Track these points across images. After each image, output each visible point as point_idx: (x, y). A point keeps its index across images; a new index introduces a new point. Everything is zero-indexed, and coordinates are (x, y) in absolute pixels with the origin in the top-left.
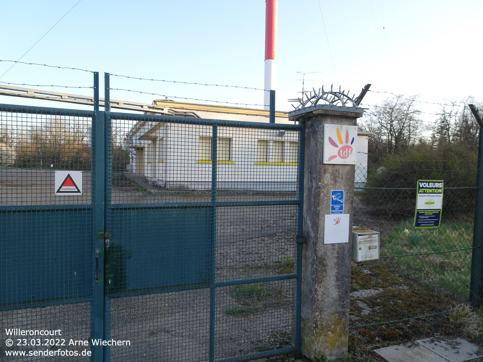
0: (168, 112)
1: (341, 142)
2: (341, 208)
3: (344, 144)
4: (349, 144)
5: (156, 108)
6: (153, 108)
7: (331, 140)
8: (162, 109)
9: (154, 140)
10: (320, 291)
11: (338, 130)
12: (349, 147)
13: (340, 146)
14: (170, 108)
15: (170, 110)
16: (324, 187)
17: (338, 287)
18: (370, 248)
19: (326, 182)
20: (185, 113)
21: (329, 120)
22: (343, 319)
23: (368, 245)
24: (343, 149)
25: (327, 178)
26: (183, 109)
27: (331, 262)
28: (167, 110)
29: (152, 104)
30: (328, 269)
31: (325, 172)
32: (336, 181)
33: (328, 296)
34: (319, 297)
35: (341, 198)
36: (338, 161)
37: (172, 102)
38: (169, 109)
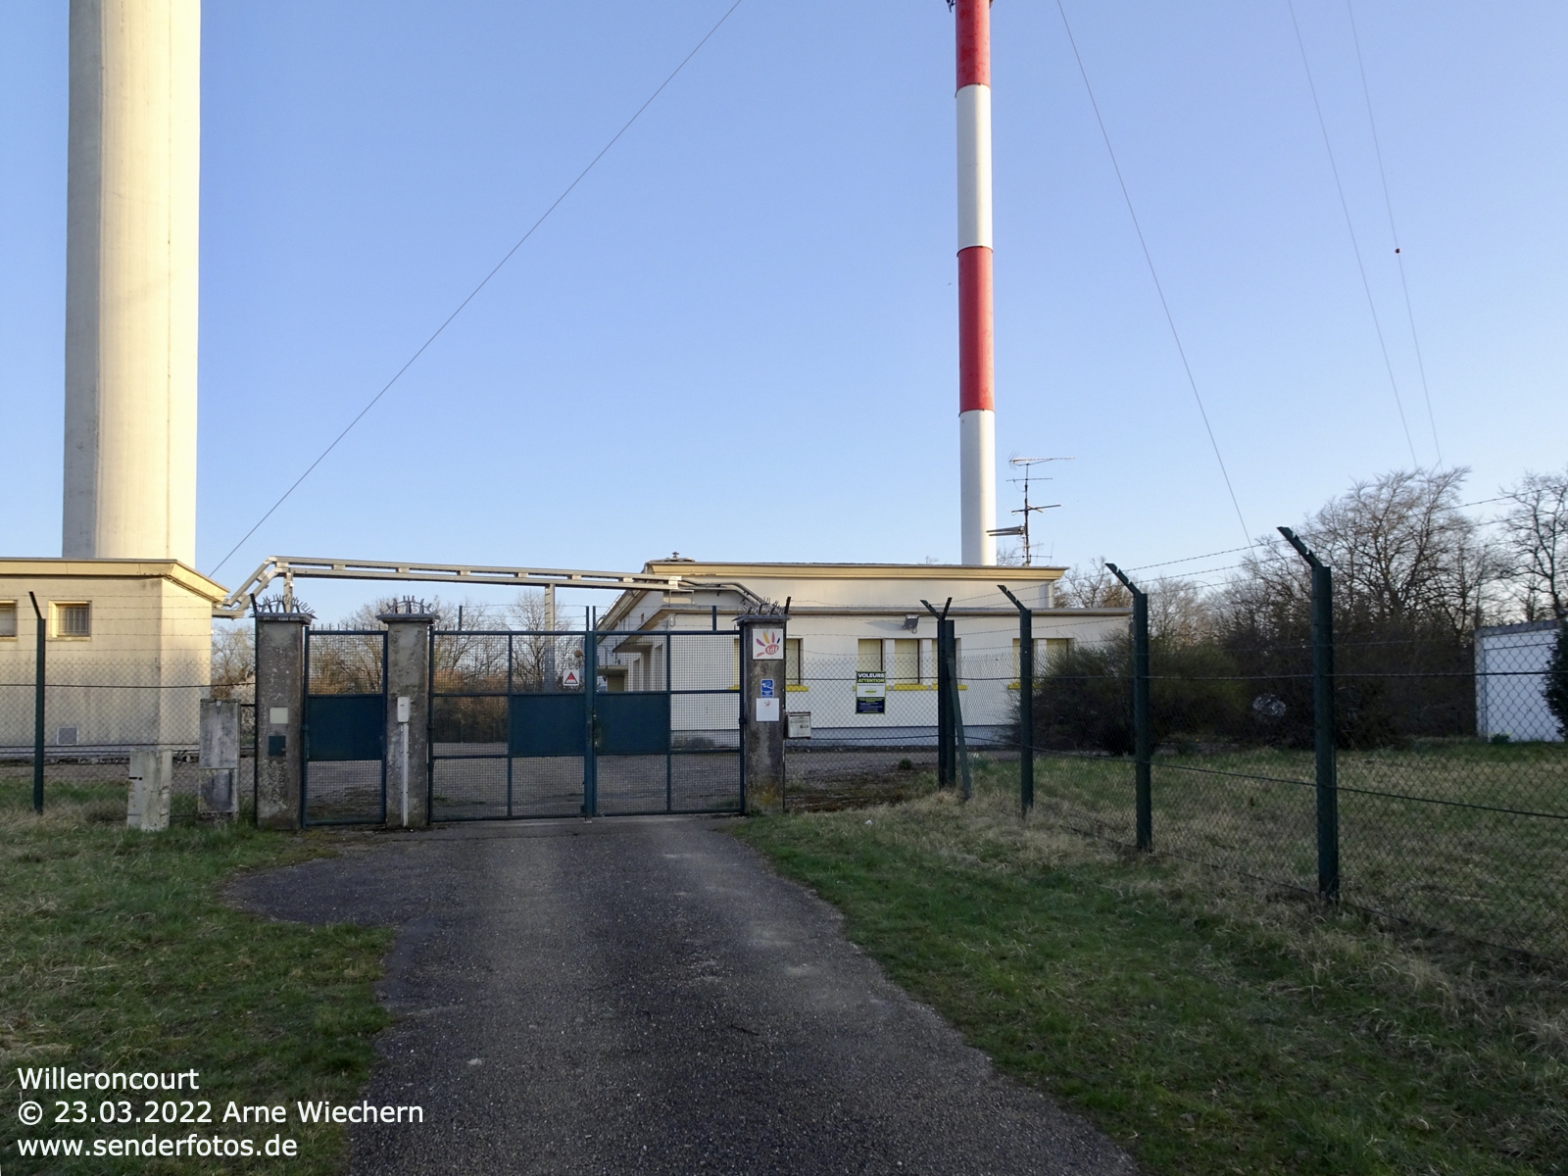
0: (679, 585)
1: (768, 642)
2: (771, 693)
3: (771, 643)
4: (775, 643)
5: (651, 581)
6: (645, 580)
7: (758, 641)
8: (666, 582)
9: (646, 651)
10: (754, 758)
11: (765, 634)
12: (775, 646)
13: (767, 645)
14: (683, 576)
15: (683, 581)
16: (755, 677)
17: (771, 756)
18: (801, 727)
19: (756, 673)
20: (719, 585)
21: (757, 626)
22: (777, 783)
23: (800, 724)
24: (770, 647)
25: (758, 670)
26: (714, 576)
27: (764, 736)
28: (676, 583)
29: (643, 572)
30: (761, 742)
31: (755, 665)
32: (765, 673)
33: (761, 763)
34: (754, 763)
35: (771, 686)
36: (766, 656)
37: (687, 562)
38: (680, 578)
